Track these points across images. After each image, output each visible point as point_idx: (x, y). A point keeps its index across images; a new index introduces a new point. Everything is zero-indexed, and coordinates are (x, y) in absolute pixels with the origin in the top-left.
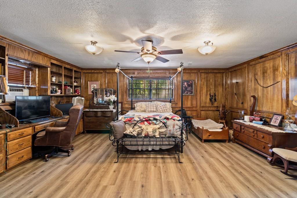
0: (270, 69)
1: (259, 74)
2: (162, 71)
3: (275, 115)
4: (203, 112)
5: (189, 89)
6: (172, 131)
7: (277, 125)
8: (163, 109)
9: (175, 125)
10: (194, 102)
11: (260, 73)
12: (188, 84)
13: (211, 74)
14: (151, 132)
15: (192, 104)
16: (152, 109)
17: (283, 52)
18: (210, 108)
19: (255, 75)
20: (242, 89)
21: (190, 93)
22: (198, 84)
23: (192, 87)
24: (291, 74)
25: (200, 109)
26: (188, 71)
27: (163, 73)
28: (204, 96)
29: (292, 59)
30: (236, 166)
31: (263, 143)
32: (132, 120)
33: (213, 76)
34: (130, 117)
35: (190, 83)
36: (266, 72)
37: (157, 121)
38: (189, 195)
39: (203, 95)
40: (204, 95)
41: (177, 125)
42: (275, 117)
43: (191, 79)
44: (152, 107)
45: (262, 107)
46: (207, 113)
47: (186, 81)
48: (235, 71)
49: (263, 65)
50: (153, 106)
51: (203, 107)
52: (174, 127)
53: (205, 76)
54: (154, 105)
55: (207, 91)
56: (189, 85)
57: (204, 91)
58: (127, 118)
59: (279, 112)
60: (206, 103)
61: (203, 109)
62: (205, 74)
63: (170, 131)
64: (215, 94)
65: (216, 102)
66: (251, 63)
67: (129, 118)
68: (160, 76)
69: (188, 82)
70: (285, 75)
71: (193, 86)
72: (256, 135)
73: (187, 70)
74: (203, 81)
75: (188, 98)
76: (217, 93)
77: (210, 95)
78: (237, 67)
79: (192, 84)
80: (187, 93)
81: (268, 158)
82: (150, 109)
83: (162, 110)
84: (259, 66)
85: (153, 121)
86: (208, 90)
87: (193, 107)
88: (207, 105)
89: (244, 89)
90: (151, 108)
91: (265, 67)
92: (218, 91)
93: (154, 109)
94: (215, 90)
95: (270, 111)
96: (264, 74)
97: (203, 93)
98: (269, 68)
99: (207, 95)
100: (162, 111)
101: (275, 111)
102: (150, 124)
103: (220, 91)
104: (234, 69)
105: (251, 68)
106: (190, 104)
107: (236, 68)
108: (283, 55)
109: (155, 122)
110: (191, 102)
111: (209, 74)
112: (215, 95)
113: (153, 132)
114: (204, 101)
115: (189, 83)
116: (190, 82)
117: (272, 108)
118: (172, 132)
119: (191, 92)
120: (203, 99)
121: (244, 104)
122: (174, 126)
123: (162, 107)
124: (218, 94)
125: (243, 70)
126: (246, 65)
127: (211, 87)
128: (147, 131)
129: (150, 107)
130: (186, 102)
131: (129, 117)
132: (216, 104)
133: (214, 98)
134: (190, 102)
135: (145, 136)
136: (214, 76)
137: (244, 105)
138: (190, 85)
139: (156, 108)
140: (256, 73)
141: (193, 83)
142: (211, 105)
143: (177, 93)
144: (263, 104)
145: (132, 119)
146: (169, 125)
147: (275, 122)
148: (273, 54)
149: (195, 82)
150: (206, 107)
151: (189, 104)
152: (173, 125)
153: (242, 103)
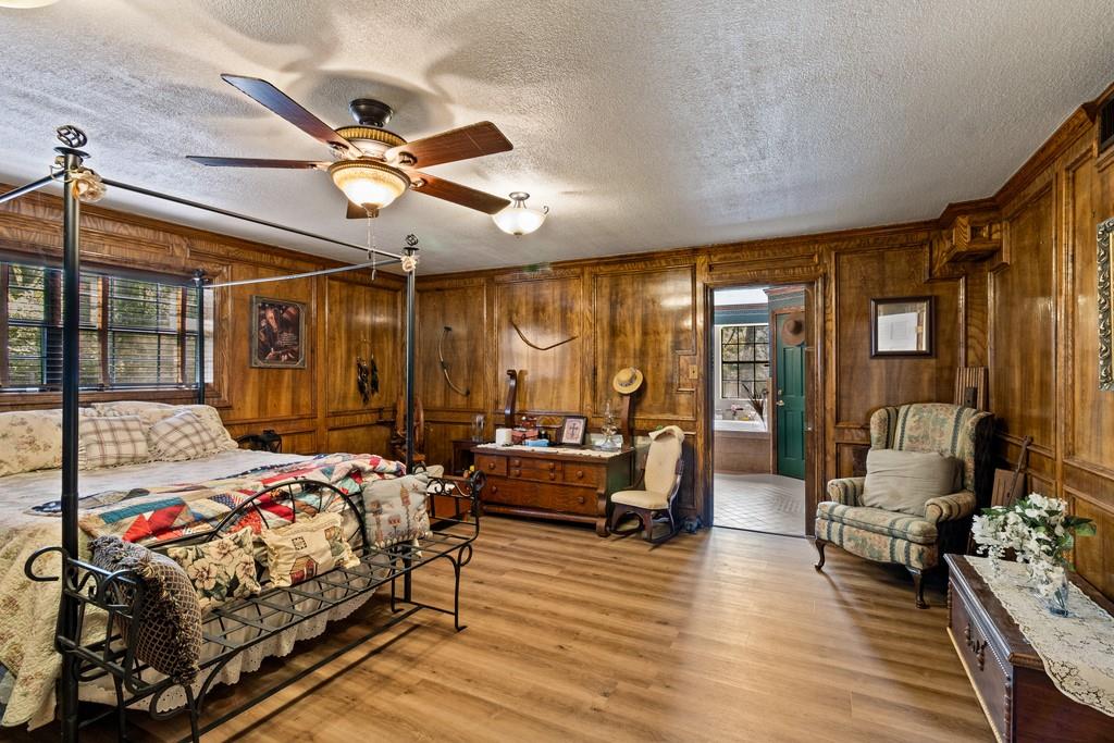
0: (553, 303)
1: (523, 311)
2: (147, 234)
3: (568, 420)
4: (335, 434)
5: (286, 338)
6: (404, 520)
7: (578, 441)
8: (196, 439)
9: (407, 492)
10: (305, 399)
11: (527, 311)
12: (278, 318)
13: (363, 289)
14: (323, 552)
15: (295, 406)
16: (127, 450)
17: (587, 270)
18: (358, 417)
19: (510, 313)
20: (466, 349)
21: (289, 359)
22: (320, 321)
23: (296, 332)
24: (602, 324)
25: (326, 426)
26: (280, 259)
27: (150, 244)
28: (339, 372)
29: (603, 288)
30: (569, 567)
31: (582, 490)
32: (178, 522)
33: (368, 297)
34: (156, 507)
35: (289, 313)
36: (544, 310)
37: (321, 495)
38: (616, 684)
39: (335, 367)
40: (339, 367)
41: (415, 489)
42: (570, 423)
43: (293, 298)
44: (122, 436)
45: (532, 401)
46: (348, 439)
47: (272, 306)
48: (441, 293)
49: (535, 291)
50: (128, 430)
51: (336, 414)
52: (406, 502)
53: (344, 293)
54: (132, 425)
55: (349, 351)
56: (284, 324)
57: (341, 351)
58: (131, 520)
59: (576, 410)
60: (345, 397)
61: (338, 422)
62: (343, 284)
63: (393, 521)
64: (373, 363)
65: (376, 395)
66: (499, 278)
67: (147, 515)
68: (134, 261)
69: (280, 307)
70: (590, 324)
71: (303, 327)
72: (560, 476)
73: (278, 255)
74: (338, 311)
75: (279, 381)
76: (378, 362)
77: (359, 365)
78: (450, 279)
79: (296, 318)
80: (278, 358)
81: (598, 524)
82: (111, 450)
83: (193, 446)
84: (524, 291)
85: (302, 500)
86: (353, 346)
87: (302, 418)
88: (350, 405)
89: (474, 351)
90: (116, 443)
91: (540, 296)
92: (382, 352)
93: (138, 444)
94: (373, 352)
95: (554, 409)
96: (538, 315)
97: (335, 361)
98: (551, 301)
99: (348, 367)
100: (191, 452)
101: (565, 408)
102: (291, 516)
103: (386, 353)
104: (437, 284)
105: (498, 291)
106: (290, 407)
107: (446, 284)
108: (586, 276)
109: (311, 499)
110: (293, 399)
111: (358, 288)
112: (374, 369)
113: (332, 548)
114: (338, 391)
115: (285, 315)
116: (291, 310)
117: (559, 403)
118: (403, 526)
119: (293, 352)
120: (335, 382)
121: (475, 396)
122: (407, 497)
123: (188, 430)
124: (383, 364)
125: (469, 291)
126: (482, 280)
127: (362, 336)
128: (305, 552)
129: (107, 437)
130: (270, 397)
131: (146, 508)
132: (375, 401)
133: (369, 378)
134: (289, 396)
135: (297, 582)
136: (372, 296)
137: (471, 399)
138: (291, 325)
139: (148, 440)
140: (514, 309)
141: (303, 315)
142: (360, 406)
143: (233, 357)
144: (535, 392)
145: (174, 516)
146: (382, 500)
147: (573, 434)
148: (565, 268)
149: (309, 314)
150: (344, 413)
151: (283, 408)
152: (402, 492)
153: (468, 393)
